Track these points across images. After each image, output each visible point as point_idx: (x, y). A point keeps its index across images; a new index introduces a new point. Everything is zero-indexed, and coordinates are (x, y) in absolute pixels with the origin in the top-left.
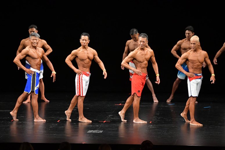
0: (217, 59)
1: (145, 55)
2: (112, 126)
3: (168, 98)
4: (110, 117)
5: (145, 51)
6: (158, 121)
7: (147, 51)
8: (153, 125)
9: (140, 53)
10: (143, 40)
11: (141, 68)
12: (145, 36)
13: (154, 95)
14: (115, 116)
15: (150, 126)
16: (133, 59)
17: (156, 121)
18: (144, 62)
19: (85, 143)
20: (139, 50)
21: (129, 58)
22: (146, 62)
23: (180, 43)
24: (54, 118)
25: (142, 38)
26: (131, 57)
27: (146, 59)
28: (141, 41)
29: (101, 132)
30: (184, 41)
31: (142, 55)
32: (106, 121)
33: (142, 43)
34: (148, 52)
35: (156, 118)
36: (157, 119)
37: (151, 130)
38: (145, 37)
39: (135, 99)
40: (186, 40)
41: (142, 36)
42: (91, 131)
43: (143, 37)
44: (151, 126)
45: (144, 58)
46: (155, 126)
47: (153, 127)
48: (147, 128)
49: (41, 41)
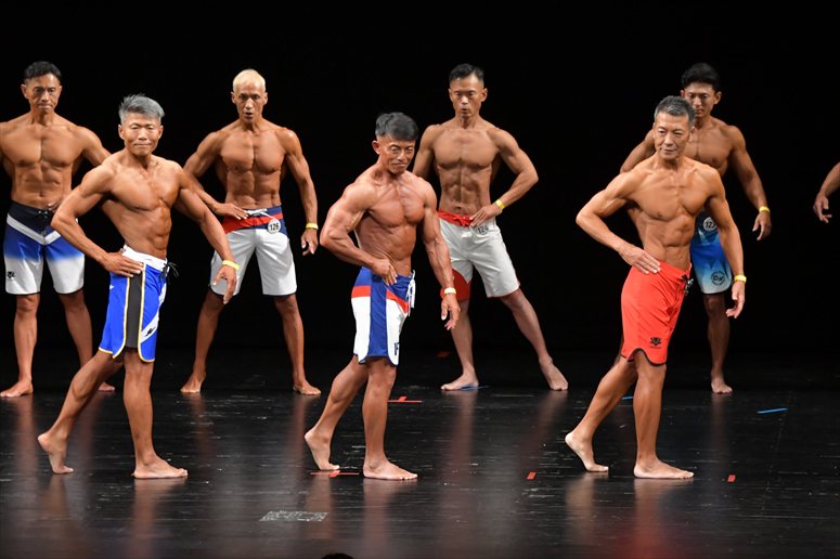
1: (682, 187)
4: (356, 455)
5: (680, 169)
6: (562, 471)
7: (692, 174)
8: (541, 486)
9: (660, 179)
10: (674, 126)
11: (664, 246)
12: (684, 110)
15: (530, 493)
16: (623, 202)
17: (556, 470)
18: (673, 217)
20: (656, 165)
21: (607, 198)
22: (684, 219)
25: (670, 117)
26: (619, 195)
27: (684, 207)
28: (665, 131)
29: (320, 516)
31: (670, 187)
33: (668, 139)
34: (698, 177)
35: (554, 459)
37: (534, 508)
38: (682, 114)
39: (641, 374)
41: (670, 108)
42: (278, 514)
43: (672, 113)
44: (534, 493)
45: (676, 200)
46: (550, 492)
47: (543, 496)
48: (516, 499)
49: (76, 134)
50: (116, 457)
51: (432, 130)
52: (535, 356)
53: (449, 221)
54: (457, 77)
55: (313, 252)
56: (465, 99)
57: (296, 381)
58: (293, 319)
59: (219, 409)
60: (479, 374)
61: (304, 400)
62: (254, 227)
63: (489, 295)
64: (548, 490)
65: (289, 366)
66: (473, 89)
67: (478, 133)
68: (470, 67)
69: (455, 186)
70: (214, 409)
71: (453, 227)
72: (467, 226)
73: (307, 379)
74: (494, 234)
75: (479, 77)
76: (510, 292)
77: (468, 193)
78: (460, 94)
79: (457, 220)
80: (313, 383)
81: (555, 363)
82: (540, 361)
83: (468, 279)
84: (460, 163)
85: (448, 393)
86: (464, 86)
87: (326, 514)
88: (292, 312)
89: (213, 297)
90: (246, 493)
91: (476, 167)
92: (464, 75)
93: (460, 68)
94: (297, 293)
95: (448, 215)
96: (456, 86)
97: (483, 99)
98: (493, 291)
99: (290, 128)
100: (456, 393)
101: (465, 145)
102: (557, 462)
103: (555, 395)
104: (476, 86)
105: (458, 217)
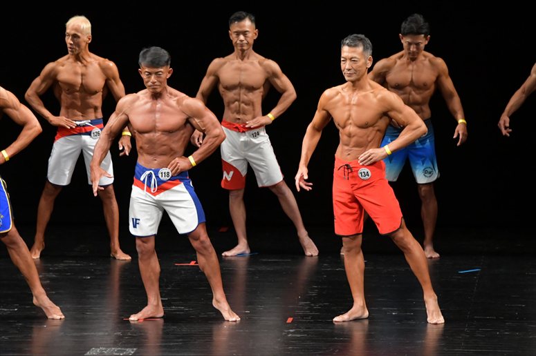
0: (511, 117)
6: (313, 317)
8: (297, 327)
13: (303, 233)
14: (175, 301)
15: (289, 333)
17: (307, 316)
23: (383, 67)
29: (131, 351)
30: (396, 63)
35: (307, 308)
36: (311, 309)
37: (292, 344)
40: (402, 56)
42: (98, 350)
44: (292, 333)
46: (304, 333)
47: (299, 336)
48: (278, 338)
51: (216, 61)
52: (294, 230)
53: (230, 129)
54: (235, 20)
55: (127, 154)
56: (242, 37)
57: (112, 250)
58: (111, 203)
59: (54, 272)
60: (251, 244)
61: (118, 263)
62: (81, 134)
63: (260, 185)
64: (302, 330)
65: (108, 239)
66: (248, 29)
67: (252, 63)
68: (244, 13)
69: (237, 103)
70: (49, 271)
71: (234, 133)
72: (244, 132)
73: (121, 248)
74: (264, 140)
75: (252, 21)
76: (277, 182)
77: (246, 107)
78: (238, 33)
79: (237, 128)
80: (125, 251)
81: (310, 235)
82: (299, 234)
83: (244, 173)
84: (240, 86)
85: (227, 258)
86: (240, 27)
87: (135, 349)
88: (110, 198)
89: (50, 186)
90: (74, 334)
91: (251, 89)
92: (240, 19)
93: (237, 14)
94: (114, 184)
95: (230, 124)
96: (235, 27)
97: (255, 38)
98: (263, 182)
99: (110, 60)
100: (233, 258)
101: (243, 73)
102: (309, 309)
103: (308, 260)
104: (250, 27)
105: (237, 125)
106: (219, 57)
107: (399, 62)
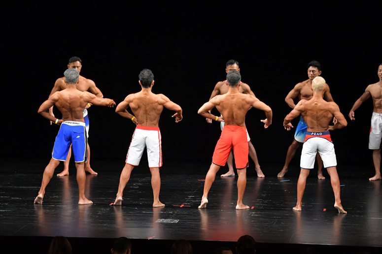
2: (194, 213)
3: (280, 171)
4: (189, 199)
6: (264, 206)
8: (255, 211)
13: (258, 167)
14: (198, 197)
15: (252, 214)
17: (261, 206)
19: (151, 238)
24: (105, 200)
29: (176, 221)
32: (185, 205)
35: (261, 202)
36: (263, 203)
37: (253, 219)
40: (308, 82)
42: (161, 220)
44: (254, 214)
46: (259, 214)
47: (257, 215)
48: (247, 216)
49: (87, 82)
50: (104, 198)
51: (219, 83)
64: (258, 213)
68: (234, 61)
70: (139, 182)
75: (237, 64)
87: (178, 220)
90: (150, 212)
92: (232, 64)
93: (230, 61)
96: (229, 68)
104: (236, 68)
106: (220, 81)
107: (306, 84)
